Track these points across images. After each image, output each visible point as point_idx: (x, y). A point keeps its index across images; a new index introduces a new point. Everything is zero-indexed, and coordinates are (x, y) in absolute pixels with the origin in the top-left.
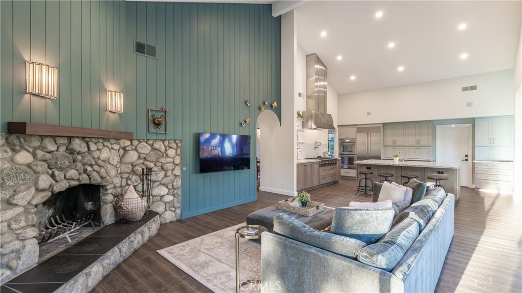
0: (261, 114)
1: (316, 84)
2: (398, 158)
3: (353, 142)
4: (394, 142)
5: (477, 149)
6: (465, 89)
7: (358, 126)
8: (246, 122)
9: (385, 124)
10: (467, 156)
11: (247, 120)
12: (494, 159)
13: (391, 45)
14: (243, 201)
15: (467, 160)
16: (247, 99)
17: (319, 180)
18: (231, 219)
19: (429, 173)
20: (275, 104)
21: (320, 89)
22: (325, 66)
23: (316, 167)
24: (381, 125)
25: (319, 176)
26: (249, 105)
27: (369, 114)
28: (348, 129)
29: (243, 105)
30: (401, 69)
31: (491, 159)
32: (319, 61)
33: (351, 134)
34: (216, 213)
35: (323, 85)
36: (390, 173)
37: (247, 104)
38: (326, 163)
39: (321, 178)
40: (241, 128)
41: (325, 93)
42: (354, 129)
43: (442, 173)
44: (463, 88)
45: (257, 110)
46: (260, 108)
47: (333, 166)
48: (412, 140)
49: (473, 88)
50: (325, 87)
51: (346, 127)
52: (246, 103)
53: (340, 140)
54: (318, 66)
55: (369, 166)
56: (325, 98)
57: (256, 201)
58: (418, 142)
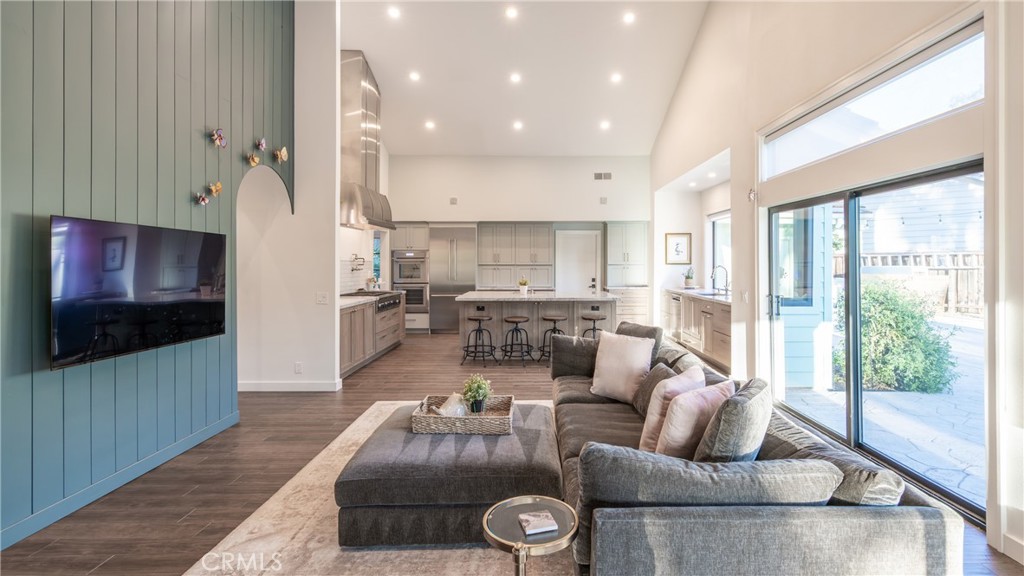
0: (250, 175)
1: (363, 125)
2: (526, 288)
3: (421, 258)
4: (496, 257)
5: (609, 268)
6: (598, 176)
7: (431, 226)
8: (209, 191)
9: (480, 224)
10: (594, 280)
11: (213, 188)
12: (628, 284)
13: (516, 78)
14: (201, 434)
15: (594, 286)
16: (212, 125)
17: (375, 346)
18: (206, 503)
19: (580, 311)
20: (284, 154)
21: (369, 139)
22: (377, 87)
23: (370, 312)
24: (475, 226)
25: (375, 334)
26: (217, 142)
27: (453, 202)
28: (410, 229)
29: (201, 142)
30: (518, 126)
31: (624, 283)
32: (367, 72)
33: (418, 240)
34: (113, 498)
35: (373, 129)
36: (519, 315)
37: (213, 141)
38: (386, 304)
39: (378, 337)
40: (195, 209)
41: (377, 149)
42: (423, 232)
43: (597, 309)
44: (595, 174)
45: (238, 164)
46: (246, 160)
47: (394, 311)
48: (524, 255)
49: (608, 176)
50: (376, 135)
51: (407, 226)
52: (209, 137)
53: (393, 253)
54: (365, 84)
55: (481, 305)
56: (377, 159)
57: (237, 426)
58: (534, 257)
